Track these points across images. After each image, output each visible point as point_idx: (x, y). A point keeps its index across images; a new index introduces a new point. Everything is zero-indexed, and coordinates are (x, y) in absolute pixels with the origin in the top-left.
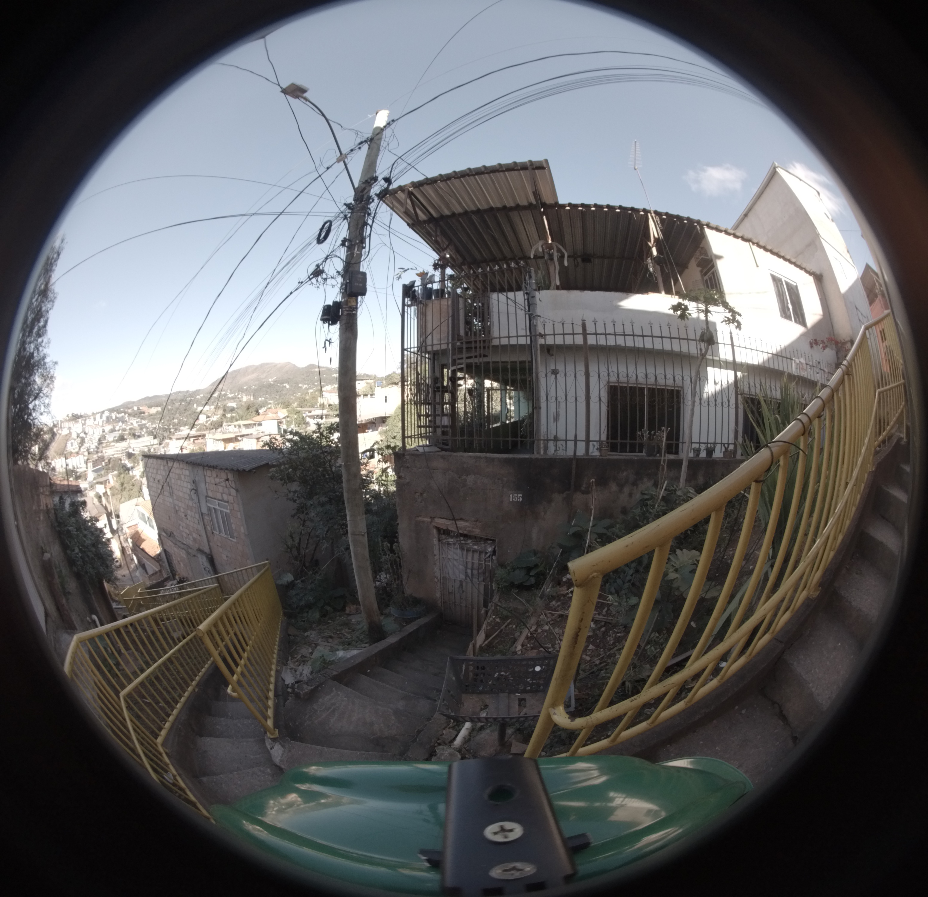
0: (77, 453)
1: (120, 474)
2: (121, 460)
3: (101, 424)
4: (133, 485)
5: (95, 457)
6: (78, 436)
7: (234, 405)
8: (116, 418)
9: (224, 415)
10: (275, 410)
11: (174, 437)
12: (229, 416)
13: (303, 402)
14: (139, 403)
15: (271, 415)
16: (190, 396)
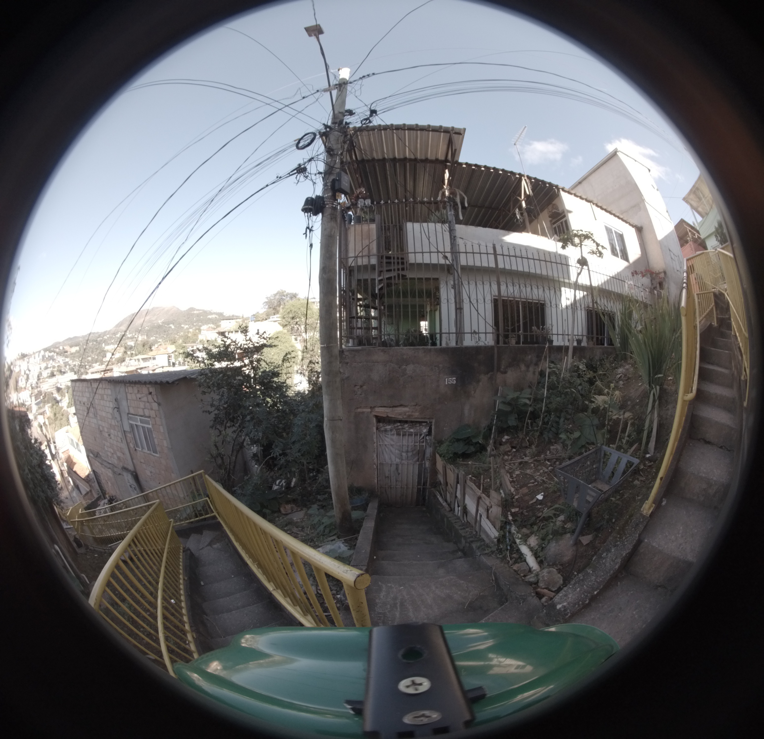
0: (25, 389)
1: (53, 406)
2: (52, 394)
3: (39, 362)
4: (63, 414)
5: (36, 391)
6: (25, 373)
7: (132, 343)
9: (125, 352)
10: (165, 346)
12: (129, 352)
13: (186, 339)
14: (64, 343)
15: (162, 350)
16: (99, 336)
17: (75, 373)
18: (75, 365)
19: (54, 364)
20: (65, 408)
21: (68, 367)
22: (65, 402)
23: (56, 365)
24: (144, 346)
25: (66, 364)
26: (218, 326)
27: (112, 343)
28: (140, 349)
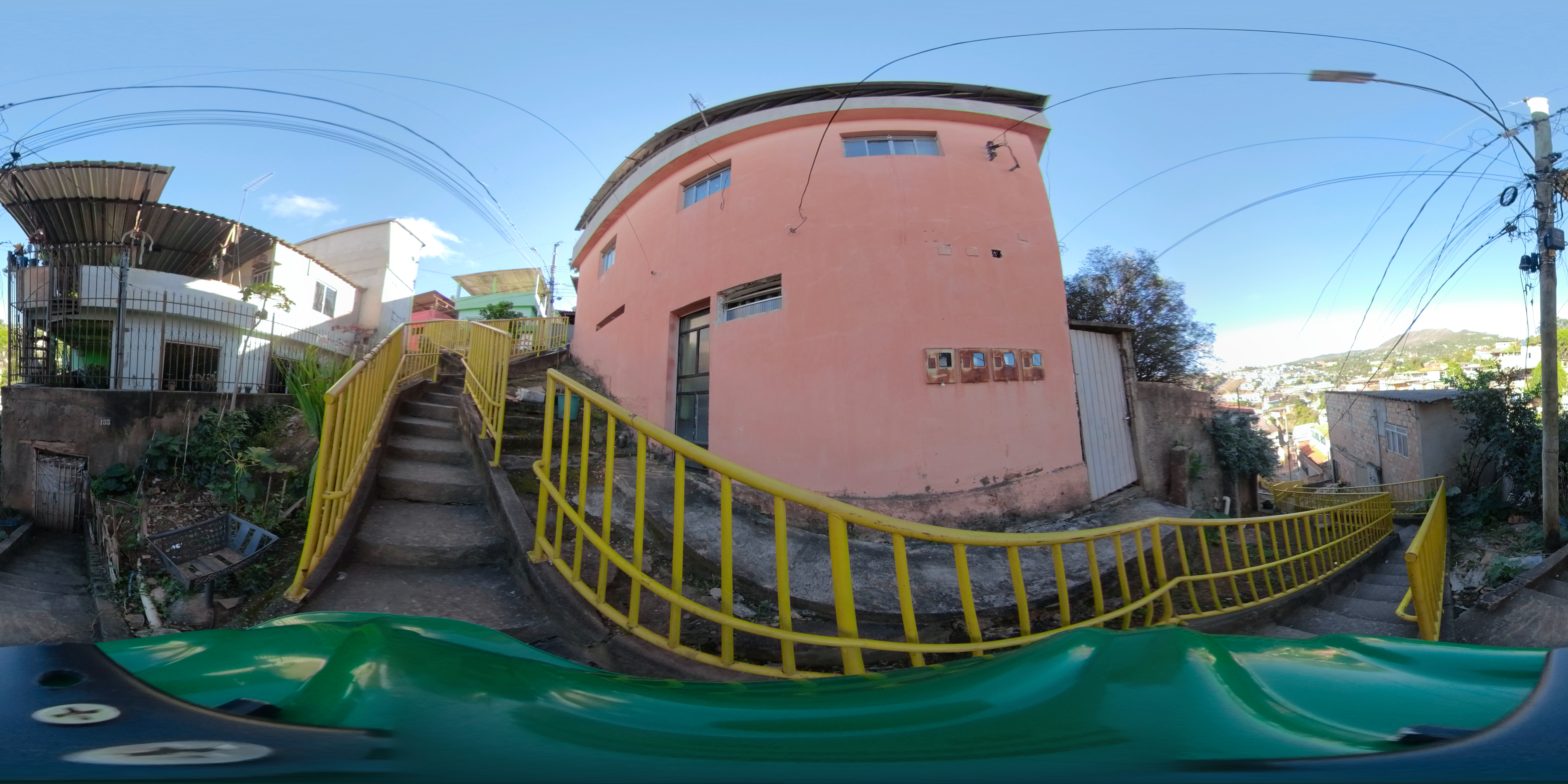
0: (1253, 391)
1: (1297, 407)
2: (1299, 397)
3: (1278, 372)
4: (1310, 414)
5: (1273, 394)
6: (1253, 380)
7: (1402, 360)
8: (1294, 369)
9: (1394, 368)
10: (1437, 364)
11: (1350, 382)
12: (1398, 368)
13: (1460, 358)
14: (1316, 359)
15: (1434, 367)
16: (1363, 354)
17: (1332, 382)
18: (1332, 376)
19: (1302, 374)
20: (1315, 409)
21: (1322, 377)
22: (1315, 405)
23: (1306, 376)
24: (1414, 363)
25: (1319, 376)
26: (1494, 347)
27: (1379, 360)
28: (1410, 365)
